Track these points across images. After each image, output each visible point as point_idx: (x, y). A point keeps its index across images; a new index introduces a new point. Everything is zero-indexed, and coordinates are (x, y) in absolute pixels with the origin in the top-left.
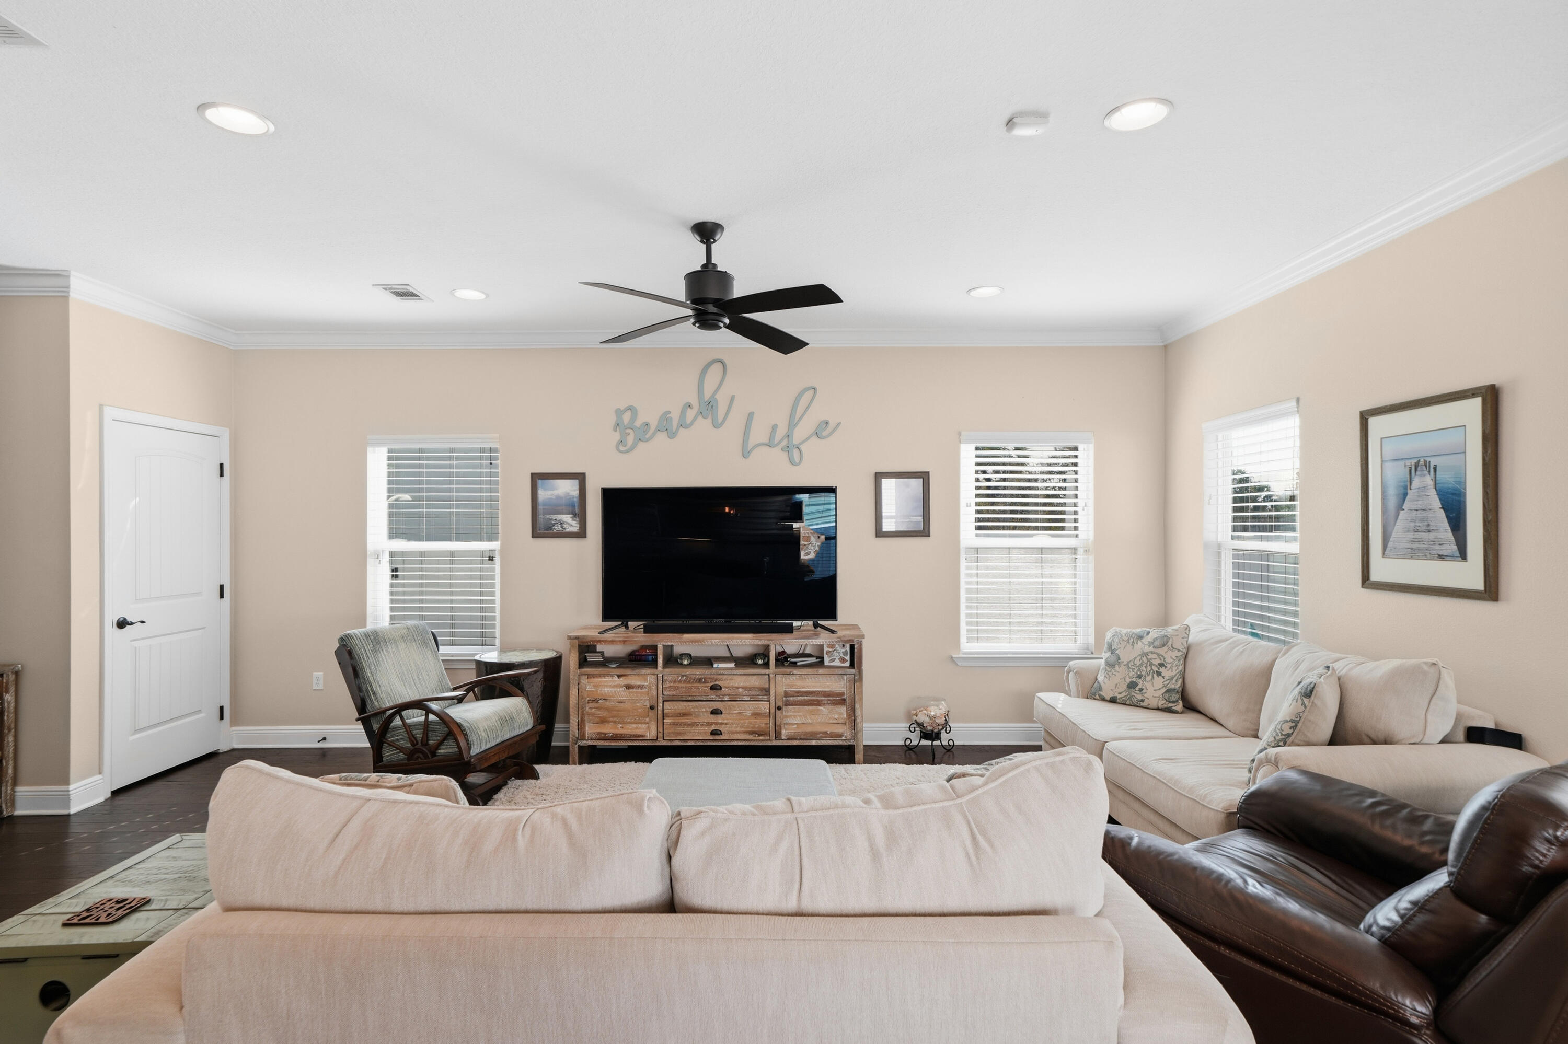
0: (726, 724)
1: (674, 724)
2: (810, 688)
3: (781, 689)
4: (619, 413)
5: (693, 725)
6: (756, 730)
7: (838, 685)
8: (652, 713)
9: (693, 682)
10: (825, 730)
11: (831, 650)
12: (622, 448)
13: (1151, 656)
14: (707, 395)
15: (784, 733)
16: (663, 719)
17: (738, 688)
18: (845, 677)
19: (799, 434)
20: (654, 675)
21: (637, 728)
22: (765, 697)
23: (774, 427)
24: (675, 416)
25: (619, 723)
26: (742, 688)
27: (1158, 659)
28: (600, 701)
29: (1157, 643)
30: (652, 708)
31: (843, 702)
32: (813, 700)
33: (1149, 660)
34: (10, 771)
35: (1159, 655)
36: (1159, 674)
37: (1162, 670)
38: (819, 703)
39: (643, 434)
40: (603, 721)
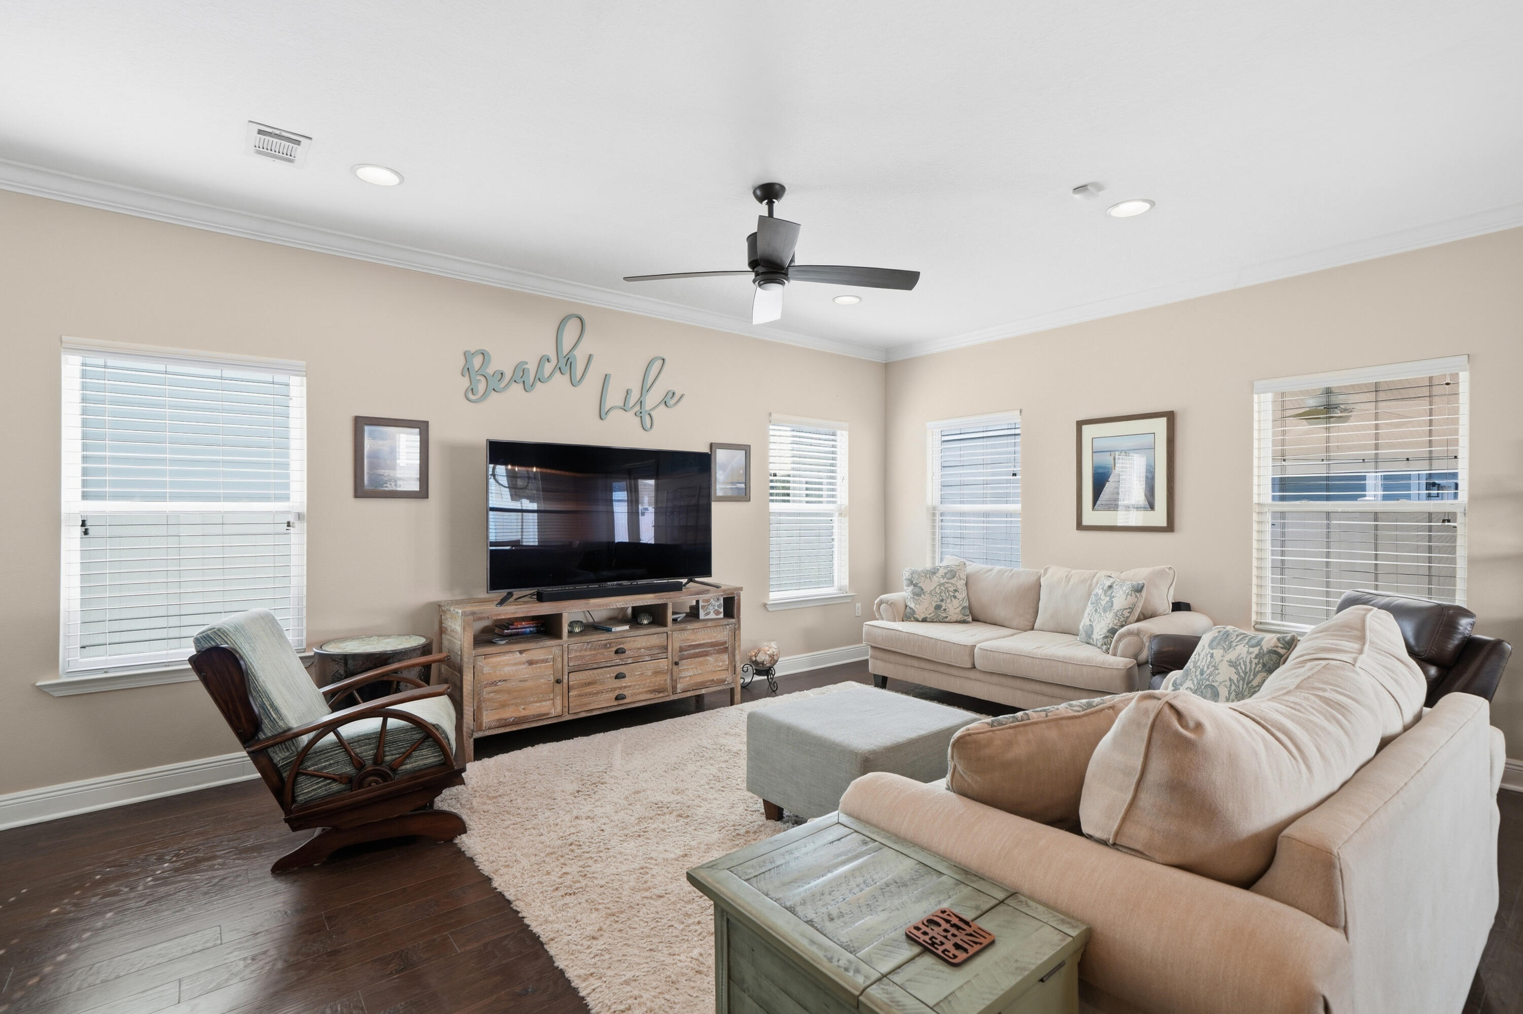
0: (629, 687)
1: (579, 696)
2: (693, 642)
3: (676, 645)
4: (467, 356)
5: (597, 693)
6: (657, 687)
7: (720, 636)
8: (558, 687)
9: (597, 647)
10: (711, 678)
11: (705, 604)
12: (473, 397)
13: (947, 585)
14: (566, 350)
15: (678, 686)
16: (569, 692)
17: (640, 649)
18: (720, 627)
19: (651, 400)
20: (559, 646)
21: (540, 707)
22: (664, 654)
23: (628, 392)
24: (531, 368)
25: (521, 704)
26: (644, 649)
27: (952, 587)
28: (499, 684)
29: (948, 575)
30: (558, 681)
31: (725, 650)
33: (946, 588)
35: (951, 584)
36: (955, 597)
38: (706, 654)
39: (496, 383)
40: (503, 705)
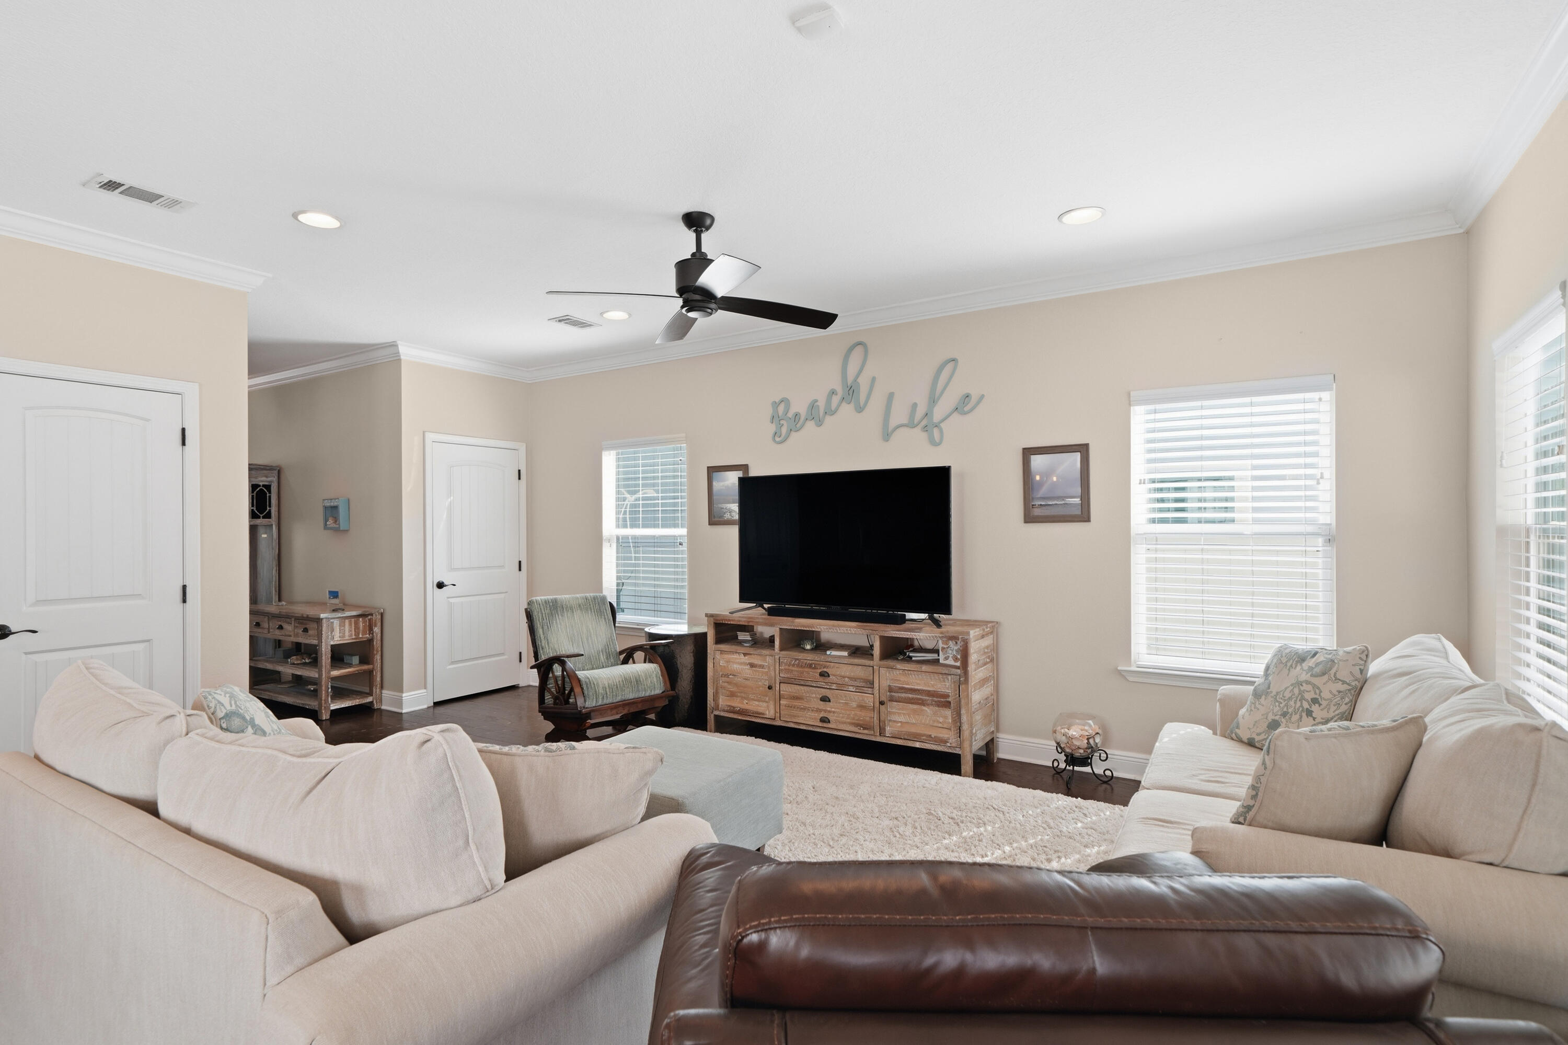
0: (834, 712)
1: (788, 706)
2: (915, 686)
3: (885, 683)
4: (775, 405)
5: (804, 709)
6: (861, 722)
7: (945, 686)
8: (770, 692)
9: (804, 667)
10: (930, 733)
11: (946, 646)
12: (778, 439)
13: (1305, 687)
14: (850, 379)
15: (888, 730)
16: (780, 700)
17: (844, 677)
18: (950, 677)
19: (938, 413)
20: (772, 656)
21: (758, 706)
22: (869, 689)
23: (915, 406)
24: (822, 404)
25: (745, 698)
26: (848, 678)
27: (1312, 692)
28: (730, 676)
29: (1317, 670)
30: (770, 688)
31: (947, 705)
32: (917, 698)
33: (1301, 692)
34: (378, 679)
35: (1315, 686)
36: (1309, 713)
37: (1315, 708)
38: (922, 703)
39: (796, 423)
40: (732, 695)
